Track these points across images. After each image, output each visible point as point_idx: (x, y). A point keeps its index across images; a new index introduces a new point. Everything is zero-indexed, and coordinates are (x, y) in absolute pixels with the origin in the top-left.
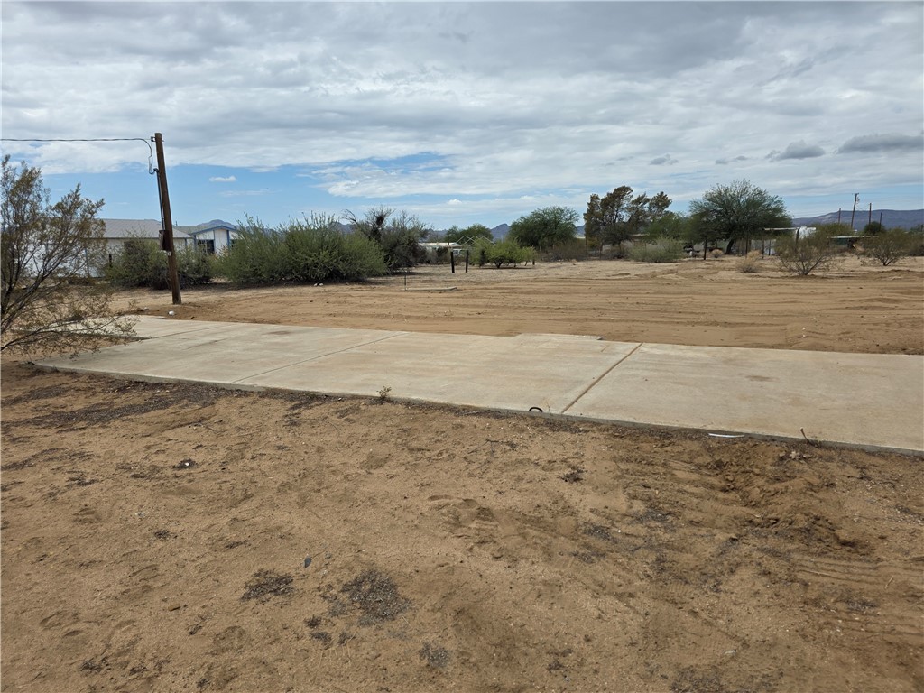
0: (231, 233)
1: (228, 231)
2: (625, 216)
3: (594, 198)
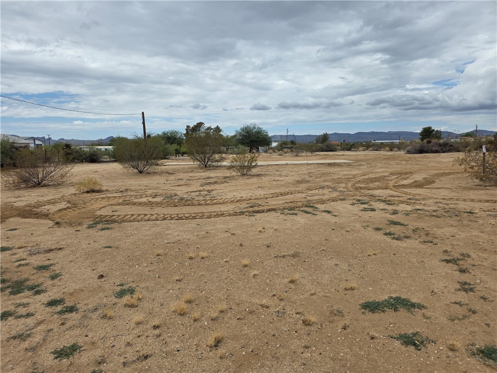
0: (36, 141)
1: (34, 140)
2: (203, 135)
3: (188, 127)
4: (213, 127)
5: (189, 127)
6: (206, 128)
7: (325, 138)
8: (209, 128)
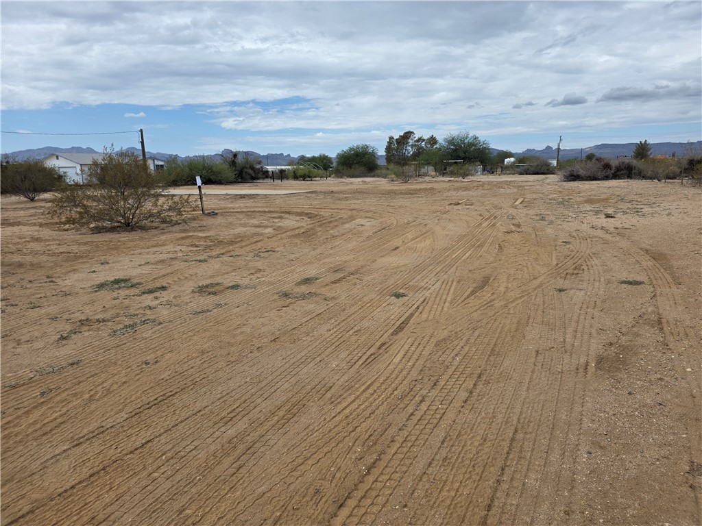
2: (411, 150)
4: (425, 137)
5: (393, 138)
6: (416, 139)
7: (642, 150)
8: (420, 140)
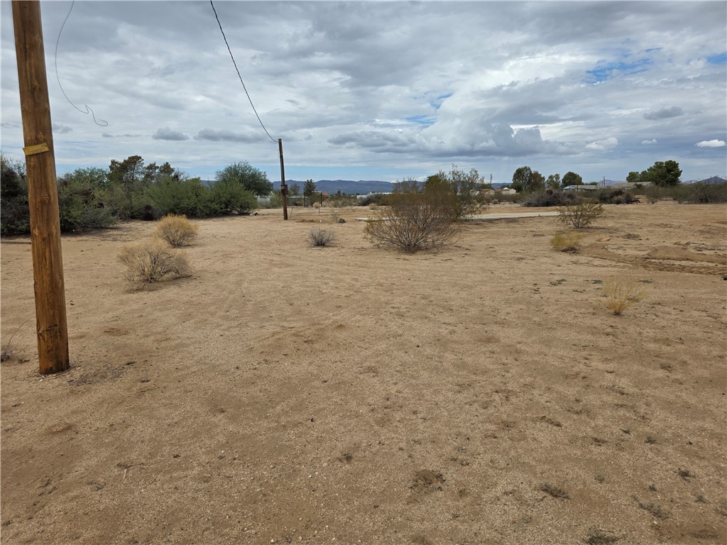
2: (140, 177)
4: (159, 164)
6: (146, 166)
7: (310, 188)
8: (152, 167)
